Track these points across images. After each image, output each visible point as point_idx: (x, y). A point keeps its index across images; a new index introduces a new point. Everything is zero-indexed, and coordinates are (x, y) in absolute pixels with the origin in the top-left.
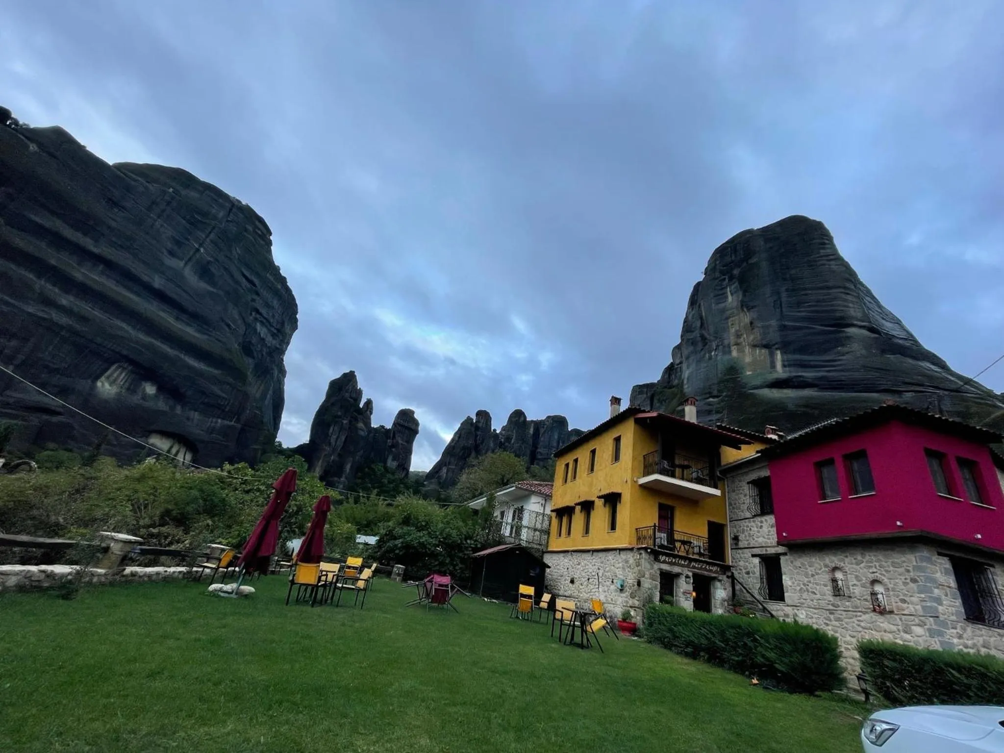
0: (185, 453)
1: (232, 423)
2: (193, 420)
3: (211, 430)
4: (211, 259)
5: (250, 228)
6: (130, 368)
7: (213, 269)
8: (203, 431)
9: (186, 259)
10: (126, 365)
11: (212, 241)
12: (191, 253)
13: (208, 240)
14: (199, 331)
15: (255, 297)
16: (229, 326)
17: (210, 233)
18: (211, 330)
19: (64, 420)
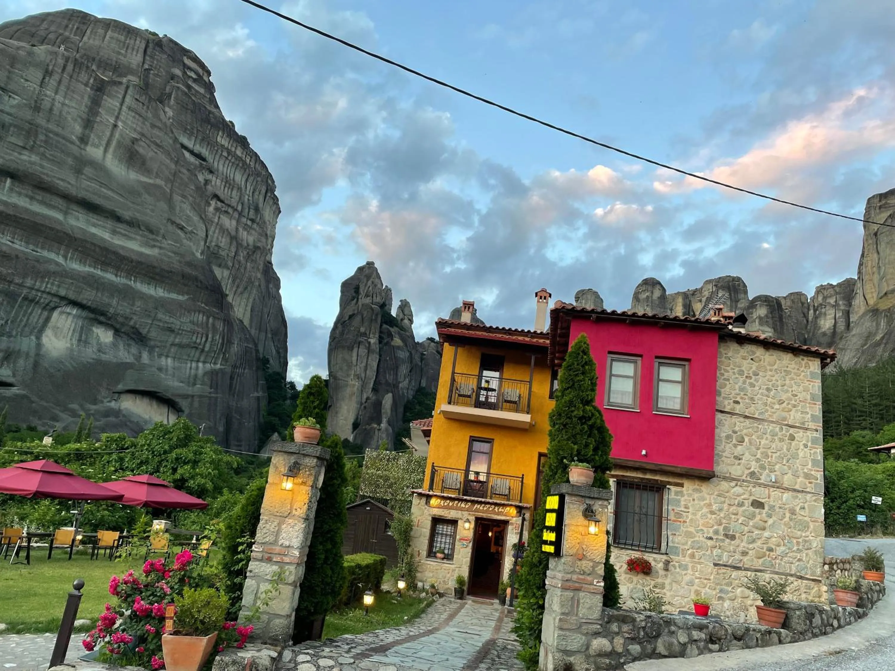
0: (168, 415)
1: (218, 366)
2: (167, 370)
3: (193, 381)
4: (135, 135)
5: (177, 72)
6: (74, 312)
7: (141, 150)
8: (182, 382)
9: (104, 143)
10: (68, 310)
11: (129, 108)
12: (108, 134)
13: (124, 108)
14: (146, 244)
15: (210, 177)
16: (182, 228)
17: (124, 97)
18: (159, 238)
19: (17, 391)
